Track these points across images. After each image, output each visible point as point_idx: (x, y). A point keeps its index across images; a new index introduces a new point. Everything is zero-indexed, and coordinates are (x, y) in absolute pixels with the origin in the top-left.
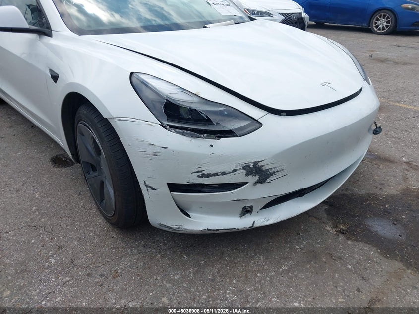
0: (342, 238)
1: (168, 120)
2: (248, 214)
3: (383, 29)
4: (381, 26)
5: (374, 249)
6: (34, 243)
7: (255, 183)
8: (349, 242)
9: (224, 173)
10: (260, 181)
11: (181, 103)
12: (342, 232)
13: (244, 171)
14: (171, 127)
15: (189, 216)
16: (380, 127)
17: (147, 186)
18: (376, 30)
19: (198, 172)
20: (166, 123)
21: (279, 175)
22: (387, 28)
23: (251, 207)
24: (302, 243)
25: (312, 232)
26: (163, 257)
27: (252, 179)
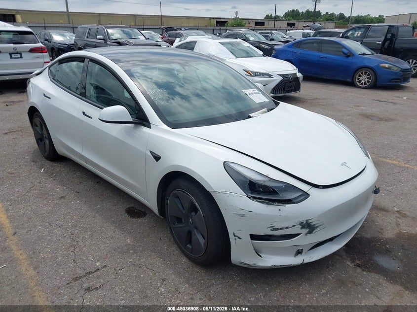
0: (359, 270)
1: (252, 193)
2: (300, 255)
3: (365, 84)
4: (363, 82)
5: (382, 277)
6: (144, 277)
7: (306, 234)
8: (365, 273)
9: (287, 228)
10: (310, 232)
11: (258, 182)
12: (358, 266)
13: (300, 226)
14: (254, 198)
15: (261, 256)
16: (378, 189)
17: (235, 236)
18: (359, 84)
19: (271, 227)
20: (250, 195)
21: (321, 228)
22: (368, 83)
23: (302, 250)
24: (332, 274)
25: (337, 266)
26: (239, 285)
27: (305, 231)
